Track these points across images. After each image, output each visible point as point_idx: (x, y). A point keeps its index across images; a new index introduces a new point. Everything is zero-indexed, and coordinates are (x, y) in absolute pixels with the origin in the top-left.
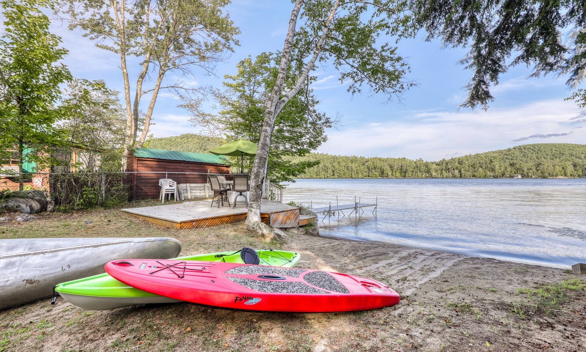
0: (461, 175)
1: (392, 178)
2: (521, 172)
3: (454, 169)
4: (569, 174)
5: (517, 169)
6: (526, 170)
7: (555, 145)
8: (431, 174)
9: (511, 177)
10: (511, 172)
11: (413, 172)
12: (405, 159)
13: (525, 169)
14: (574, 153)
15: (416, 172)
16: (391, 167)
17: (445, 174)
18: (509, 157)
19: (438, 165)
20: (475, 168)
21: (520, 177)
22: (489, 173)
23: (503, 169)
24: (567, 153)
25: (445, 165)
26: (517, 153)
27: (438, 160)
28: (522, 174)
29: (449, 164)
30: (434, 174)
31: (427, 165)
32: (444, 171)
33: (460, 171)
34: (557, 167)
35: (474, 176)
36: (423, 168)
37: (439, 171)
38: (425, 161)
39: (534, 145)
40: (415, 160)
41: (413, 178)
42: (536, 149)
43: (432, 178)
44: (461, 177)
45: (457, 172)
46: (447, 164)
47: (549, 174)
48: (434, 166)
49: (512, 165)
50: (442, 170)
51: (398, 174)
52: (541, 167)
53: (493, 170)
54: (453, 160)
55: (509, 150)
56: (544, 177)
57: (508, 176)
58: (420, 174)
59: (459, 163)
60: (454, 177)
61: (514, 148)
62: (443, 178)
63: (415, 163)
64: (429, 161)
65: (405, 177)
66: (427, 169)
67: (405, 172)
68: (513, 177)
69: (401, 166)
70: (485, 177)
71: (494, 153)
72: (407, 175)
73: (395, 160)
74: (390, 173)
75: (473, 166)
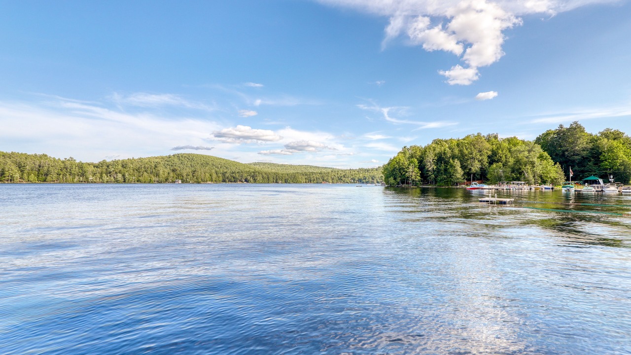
0: (124, 179)
1: (20, 183)
2: (182, 177)
3: (116, 173)
4: (214, 179)
5: (178, 175)
6: (185, 177)
7: (203, 156)
8: (87, 178)
9: (173, 182)
10: (173, 177)
11: (59, 174)
12: (46, 156)
13: (185, 175)
14: (214, 164)
15: (64, 175)
16: (21, 167)
17: (105, 178)
18: (170, 163)
19: (97, 167)
20: (139, 172)
21: (180, 182)
22: (154, 178)
23: (166, 174)
24: (210, 163)
25: (105, 167)
26: (176, 160)
27: (96, 162)
28: (182, 180)
29: (110, 167)
30: (91, 178)
31: (81, 166)
32: (104, 175)
33: (124, 176)
34: (207, 174)
35: (138, 181)
36: (76, 170)
37: (98, 175)
38: (77, 161)
39: (189, 155)
40: (62, 159)
41: (60, 183)
42: (190, 158)
43: (88, 182)
44: (124, 181)
45: (120, 176)
46: (108, 166)
47: (202, 180)
48: (91, 169)
49: (174, 171)
50: (101, 174)
51: (33, 177)
52: (196, 173)
53: (157, 175)
54: (115, 163)
55: (170, 157)
56: (199, 183)
57: (171, 181)
58: (69, 178)
59: (123, 166)
60: (117, 182)
61: (174, 156)
62: (103, 183)
63: (63, 162)
64: (84, 161)
65: (45, 181)
66: (81, 171)
67: (46, 175)
68: (174, 182)
69: (40, 166)
70: (150, 182)
71: (156, 158)
72: (49, 178)
73: (27, 157)
74: (17, 175)
75: (138, 170)
